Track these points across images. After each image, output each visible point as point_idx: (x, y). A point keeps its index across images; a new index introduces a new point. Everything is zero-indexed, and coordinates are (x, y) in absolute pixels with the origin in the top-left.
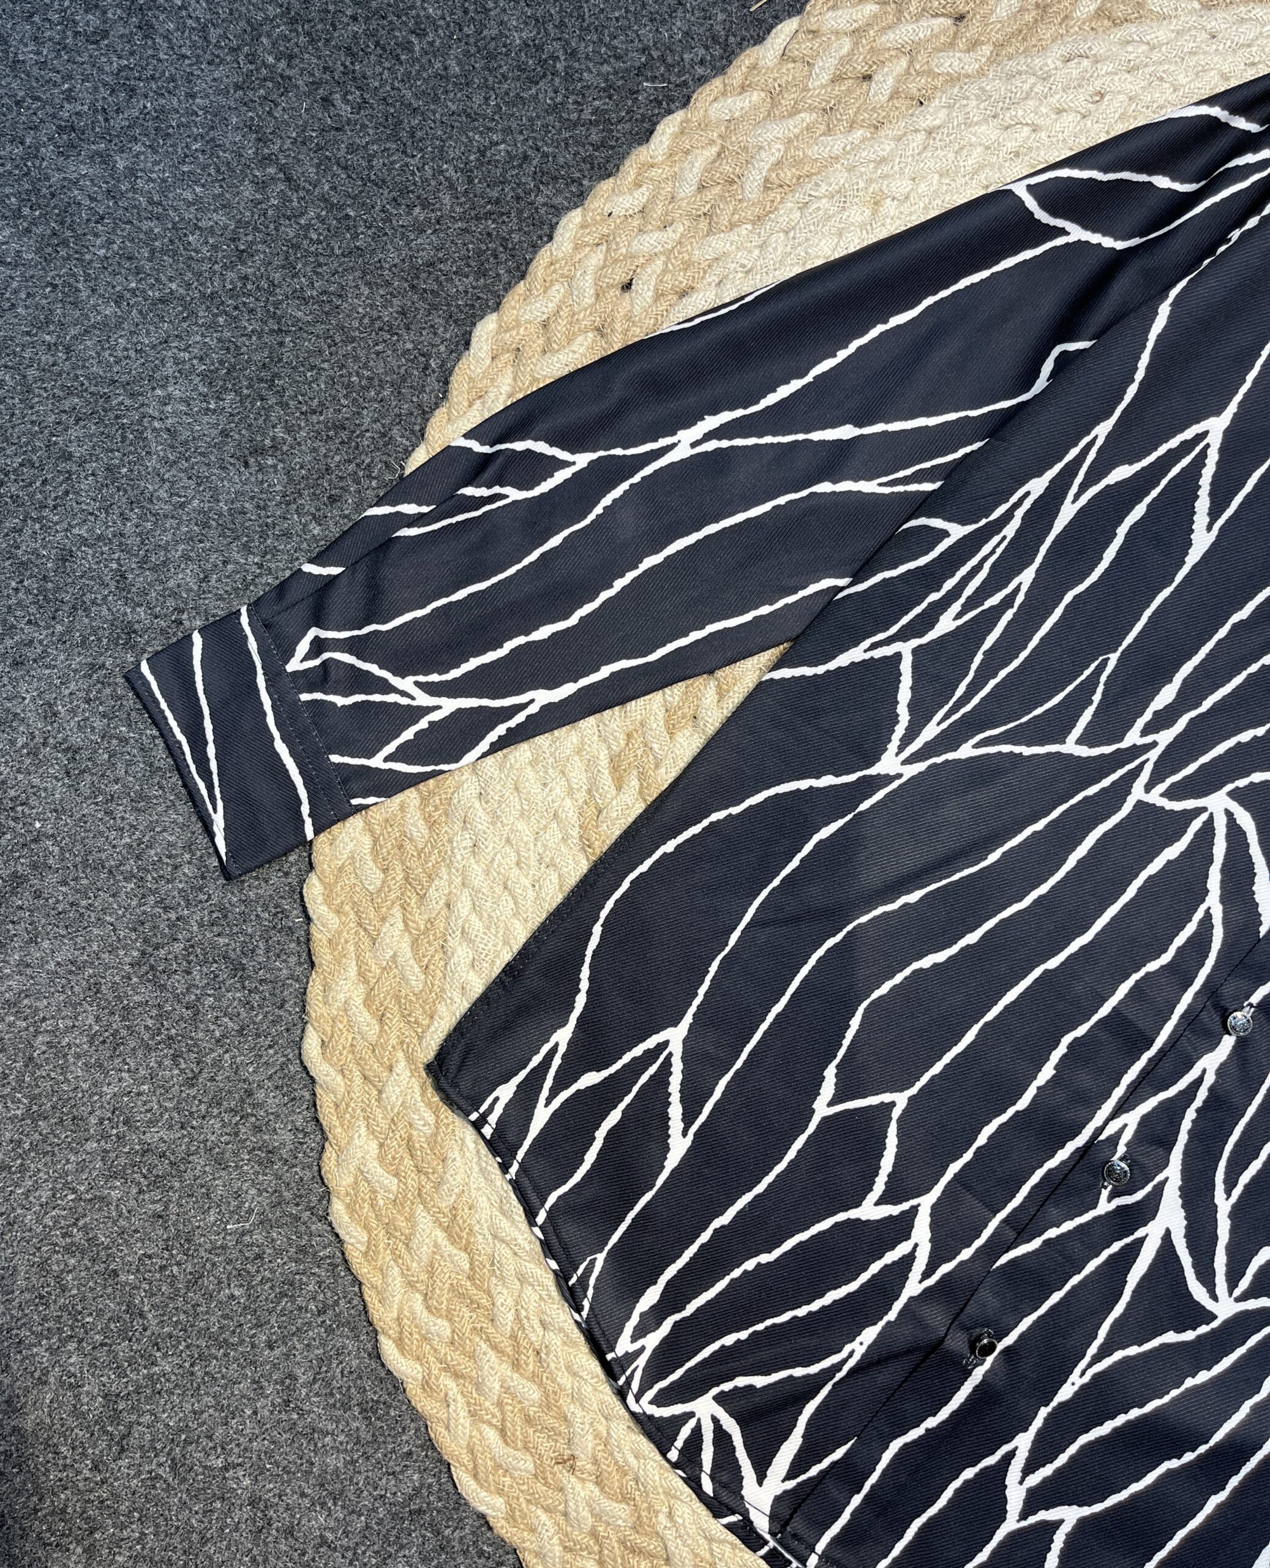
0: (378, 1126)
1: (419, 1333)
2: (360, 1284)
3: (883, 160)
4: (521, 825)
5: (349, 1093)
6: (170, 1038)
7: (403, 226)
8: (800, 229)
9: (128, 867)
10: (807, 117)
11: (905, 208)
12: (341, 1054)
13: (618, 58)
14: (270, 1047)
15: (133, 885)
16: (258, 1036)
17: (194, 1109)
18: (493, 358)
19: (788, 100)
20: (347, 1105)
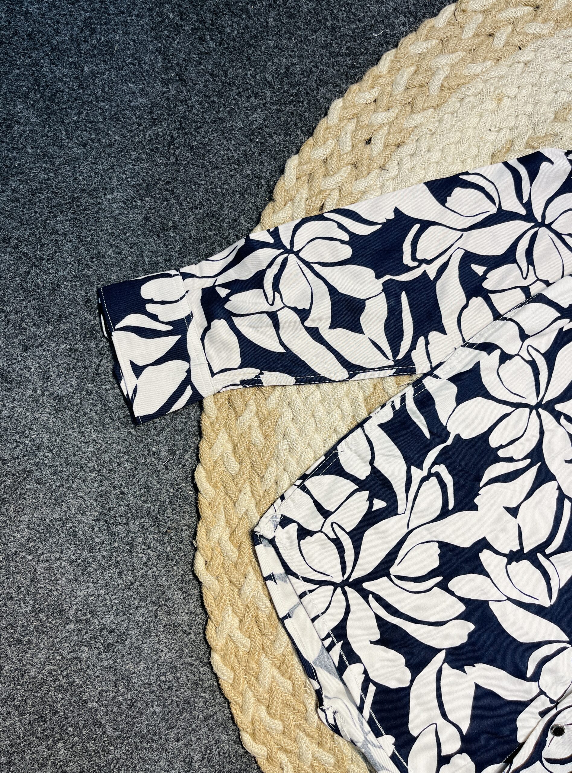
0: (239, 610)
1: (265, 729)
2: (229, 703)
3: (502, 77)
4: (316, 436)
5: (222, 591)
6: (117, 562)
7: (245, 107)
8: (460, 112)
9: (92, 465)
10: (461, 54)
11: (515, 102)
12: (217, 568)
13: (359, 21)
14: (175, 565)
15: (95, 475)
16: (168, 559)
17: (131, 603)
18: (297, 179)
19: (451, 44)
20: (221, 598)
